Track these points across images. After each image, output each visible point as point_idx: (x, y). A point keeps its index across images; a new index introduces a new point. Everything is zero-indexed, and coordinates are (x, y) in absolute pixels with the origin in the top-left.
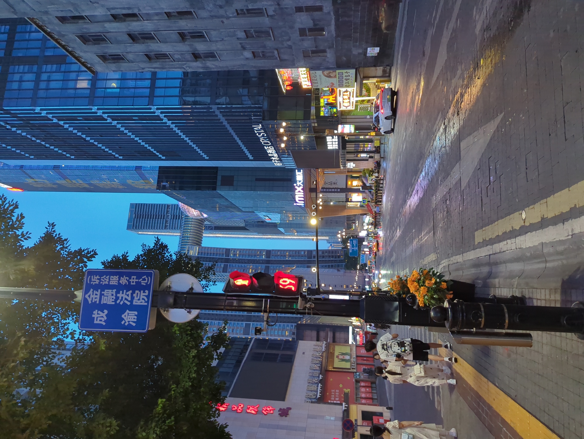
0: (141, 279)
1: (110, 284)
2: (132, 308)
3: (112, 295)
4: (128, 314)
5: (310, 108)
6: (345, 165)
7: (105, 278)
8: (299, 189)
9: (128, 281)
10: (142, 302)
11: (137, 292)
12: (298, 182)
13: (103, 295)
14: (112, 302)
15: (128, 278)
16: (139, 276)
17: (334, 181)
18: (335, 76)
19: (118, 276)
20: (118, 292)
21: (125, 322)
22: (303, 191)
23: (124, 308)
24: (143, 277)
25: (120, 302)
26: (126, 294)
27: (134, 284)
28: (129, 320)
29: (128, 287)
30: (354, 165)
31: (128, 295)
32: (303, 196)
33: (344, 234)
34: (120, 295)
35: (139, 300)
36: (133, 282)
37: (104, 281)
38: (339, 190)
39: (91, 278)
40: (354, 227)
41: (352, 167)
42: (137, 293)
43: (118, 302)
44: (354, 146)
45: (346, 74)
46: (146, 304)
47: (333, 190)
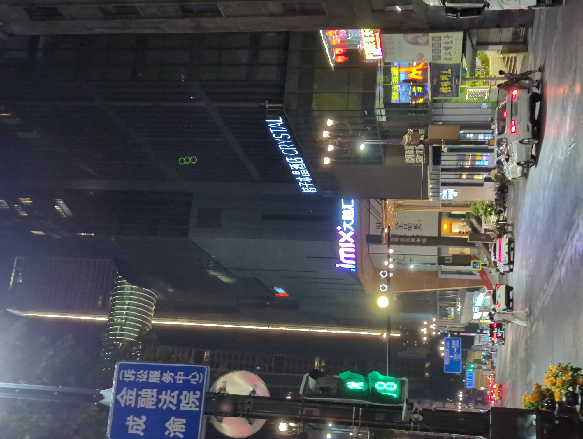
0: (190, 377)
1: (150, 381)
2: (179, 414)
3: (153, 396)
4: (174, 422)
5: (374, 88)
6: (437, 193)
7: (143, 373)
8: (346, 237)
9: (173, 378)
10: (191, 407)
11: (185, 393)
12: (345, 222)
13: (140, 395)
14: (153, 405)
15: (173, 374)
16: (188, 372)
17: (414, 222)
18: (427, 43)
19: (160, 372)
20: (159, 393)
21: (170, 433)
22: (353, 241)
23: (168, 414)
24: (193, 374)
25: (163, 406)
26: (170, 396)
27: (181, 382)
28: (175, 430)
29: (172, 386)
30: (456, 194)
31: (173, 397)
32: (354, 250)
33: (433, 327)
34: (163, 397)
35: (188, 403)
36: (180, 380)
37: (141, 377)
38: (424, 240)
39: (123, 374)
40: (452, 313)
41: (450, 198)
42: (186, 395)
43: (160, 405)
44: (455, 158)
45: (447, 40)
46: (197, 409)
47: (413, 240)
